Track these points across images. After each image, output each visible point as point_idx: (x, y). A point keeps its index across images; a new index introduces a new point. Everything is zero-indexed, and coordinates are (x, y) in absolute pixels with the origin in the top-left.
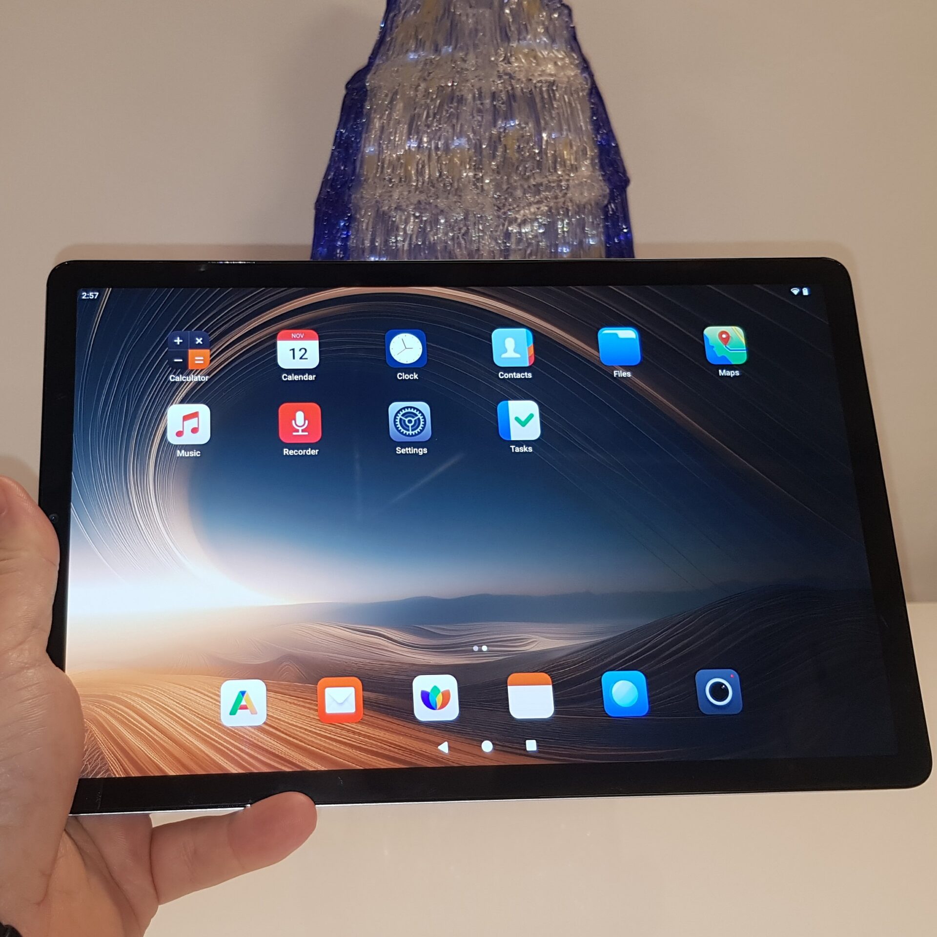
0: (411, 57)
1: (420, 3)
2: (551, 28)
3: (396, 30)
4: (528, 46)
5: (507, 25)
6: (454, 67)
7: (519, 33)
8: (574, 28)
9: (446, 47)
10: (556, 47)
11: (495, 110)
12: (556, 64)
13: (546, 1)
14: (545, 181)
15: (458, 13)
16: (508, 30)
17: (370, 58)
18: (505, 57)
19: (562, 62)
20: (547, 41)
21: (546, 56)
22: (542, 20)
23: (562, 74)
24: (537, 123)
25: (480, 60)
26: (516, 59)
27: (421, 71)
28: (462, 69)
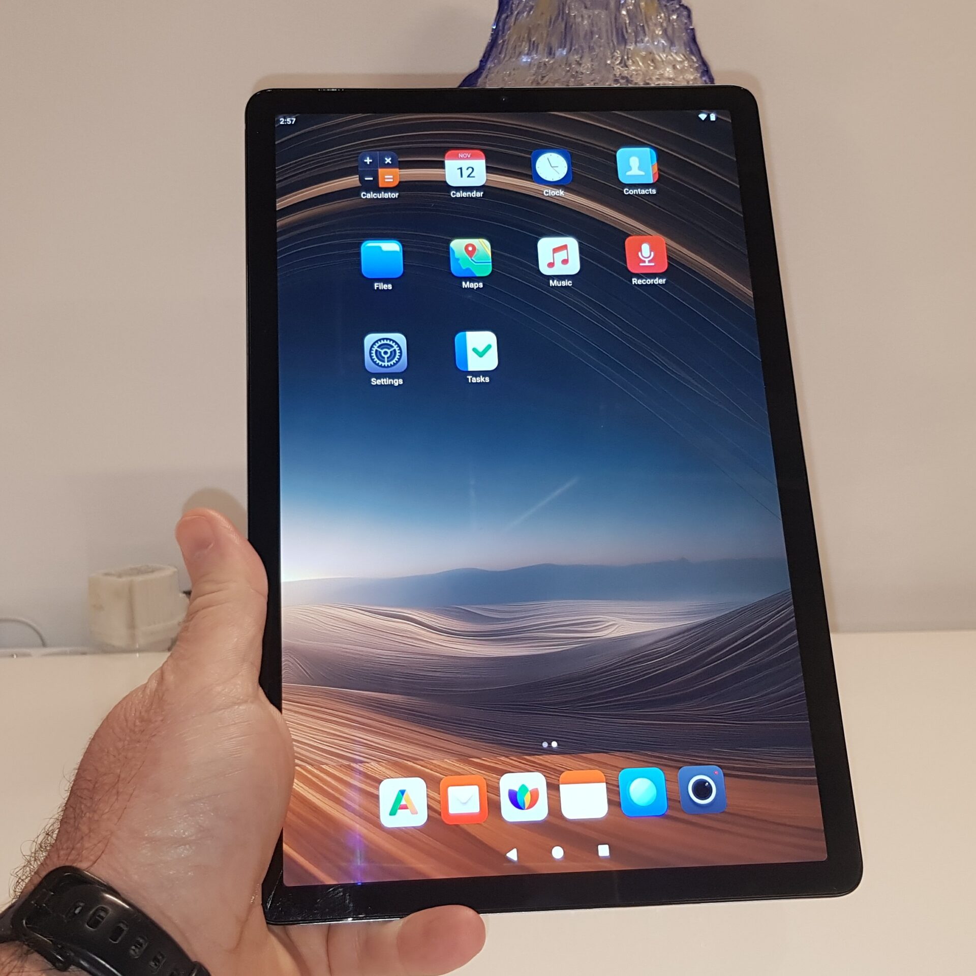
0: (524, 60)
1: (533, 4)
2: (670, 31)
3: (509, 32)
4: (646, 48)
5: (624, 26)
6: (569, 71)
7: (636, 36)
8: (693, 29)
9: (560, 50)
10: (674, 49)
12: (674, 67)
13: (664, 3)
15: (573, 14)
16: (624, 31)
17: (481, 61)
18: (621, 60)
19: (681, 66)
20: (665, 44)
21: (664, 59)
22: (660, 21)
23: (681, 77)
25: (596, 64)
26: (633, 62)
27: (534, 75)
28: (577, 72)
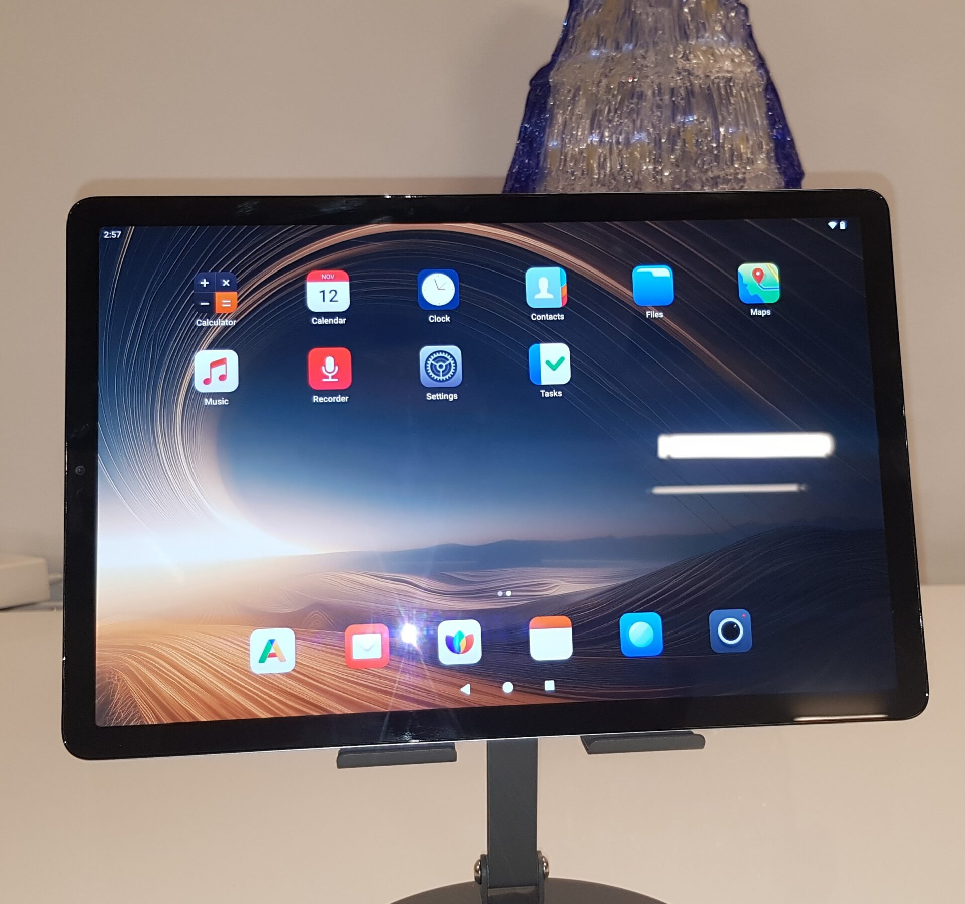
0: (593, 54)
1: (601, 3)
2: (728, 26)
3: (579, 28)
4: (706, 44)
5: (686, 23)
6: (634, 64)
7: (698, 31)
8: (750, 26)
9: (626, 44)
10: (733, 44)
11: (674, 107)
12: (733, 61)
13: (724, 1)
14: (722, 174)
15: (638, 12)
16: (686, 27)
17: (553, 55)
18: (684, 54)
19: (739, 59)
20: (724, 39)
21: (723, 53)
22: (719, 19)
23: (739, 70)
24: (715, 118)
25: (659, 57)
26: (695, 56)
27: (603, 68)
28: (642, 65)
